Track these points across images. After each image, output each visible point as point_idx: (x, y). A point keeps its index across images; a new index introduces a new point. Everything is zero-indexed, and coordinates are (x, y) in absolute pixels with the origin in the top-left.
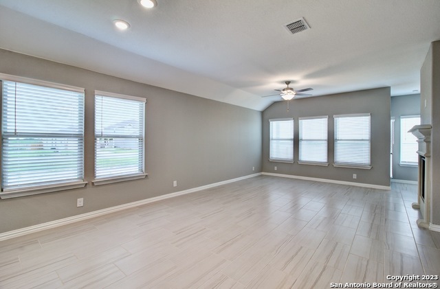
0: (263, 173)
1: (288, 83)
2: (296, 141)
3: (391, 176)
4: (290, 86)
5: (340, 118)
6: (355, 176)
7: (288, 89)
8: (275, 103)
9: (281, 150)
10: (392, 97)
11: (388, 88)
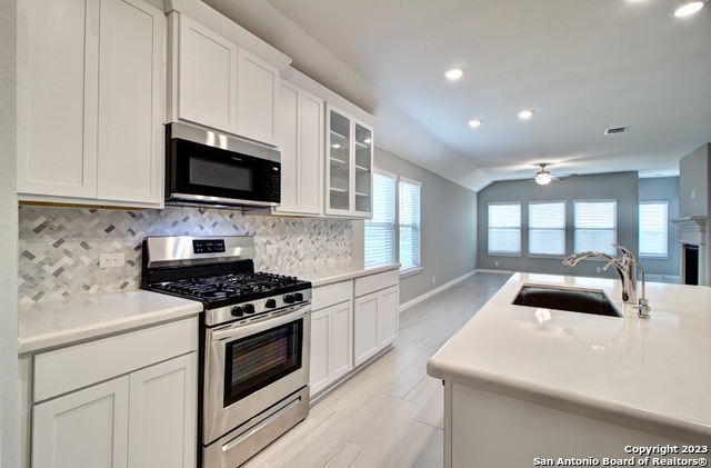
0: (479, 270)
1: (543, 165)
2: (525, 230)
4: (546, 168)
5: (581, 204)
7: (543, 172)
8: (496, 183)
10: (640, 180)
11: (636, 172)
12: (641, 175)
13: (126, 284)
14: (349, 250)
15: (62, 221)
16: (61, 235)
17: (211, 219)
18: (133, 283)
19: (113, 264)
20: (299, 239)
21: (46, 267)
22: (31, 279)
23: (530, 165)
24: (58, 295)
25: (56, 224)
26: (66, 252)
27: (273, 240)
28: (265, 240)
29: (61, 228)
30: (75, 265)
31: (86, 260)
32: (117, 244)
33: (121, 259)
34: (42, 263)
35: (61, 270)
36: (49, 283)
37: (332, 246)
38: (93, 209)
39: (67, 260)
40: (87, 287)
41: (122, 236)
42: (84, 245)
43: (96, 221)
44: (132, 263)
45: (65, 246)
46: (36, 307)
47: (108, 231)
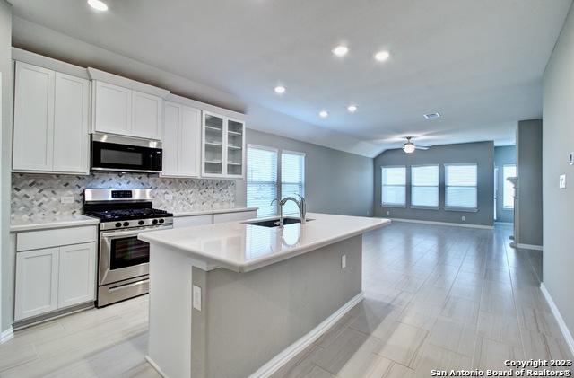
1: (409, 138)
3: (495, 218)
4: (411, 140)
5: (450, 167)
6: (463, 218)
7: (409, 143)
8: (387, 151)
9: (392, 195)
10: (496, 148)
11: (493, 142)
12: (496, 144)
13: (75, 212)
14: (232, 199)
15: (42, 181)
16: (42, 187)
17: (126, 179)
18: (79, 212)
19: (68, 202)
20: (190, 191)
21: (34, 202)
22: (27, 207)
23: (397, 139)
24: (40, 215)
25: (39, 182)
26: (44, 195)
27: (169, 192)
28: (164, 191)
29: (42, 184)
30: (48, 202)
31: (54, 199)
32: (70, 192)
33: (72, 200)
34: (33, 200)
35: (41, 204)
36: (36, 209)
37: (217, 196)
38: (58, 176)
39: (44, 199)
40: (55, 212)
41: (73, 188)
42: (53, 192)
43: (60, 181)
44: (79, 202)
45: (43, 192)
46: (30, 219)
47: (65, 186)
